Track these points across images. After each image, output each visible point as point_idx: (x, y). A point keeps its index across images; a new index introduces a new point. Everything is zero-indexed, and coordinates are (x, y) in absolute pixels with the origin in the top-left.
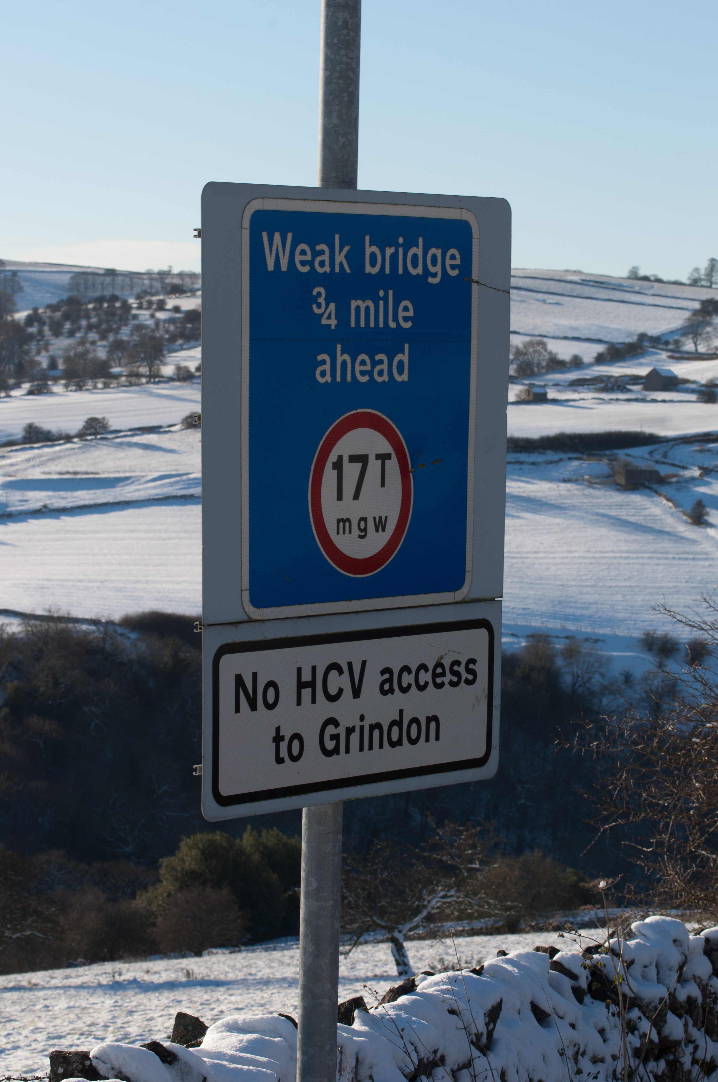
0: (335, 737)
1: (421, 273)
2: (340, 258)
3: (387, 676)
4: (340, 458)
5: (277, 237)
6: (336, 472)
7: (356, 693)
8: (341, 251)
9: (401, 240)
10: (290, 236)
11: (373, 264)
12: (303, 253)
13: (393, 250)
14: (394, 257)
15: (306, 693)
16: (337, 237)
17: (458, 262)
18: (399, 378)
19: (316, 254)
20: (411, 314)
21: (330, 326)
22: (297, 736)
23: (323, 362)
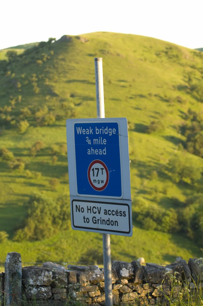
0: (95, 220)
1: (107, 134)
2: (91, 131)
3: (105, 211)
4: (93, 168)
5: (79, 128)
6: (92, 171)
7: (99, 213)
8: (91, 130)
9: (103, 127)
10: (81, 128)
11: (97, 132)
12: (84, 131)
13: (101, 129)
14: (102, 131)
15: (89, 211)
16: (90, 127)
17: (115, 131)
18: (104, 154)
19: (86, 131)
20: (106, 141)
21: (90, 144)
22: (87, 218)
23: (89, 151)
